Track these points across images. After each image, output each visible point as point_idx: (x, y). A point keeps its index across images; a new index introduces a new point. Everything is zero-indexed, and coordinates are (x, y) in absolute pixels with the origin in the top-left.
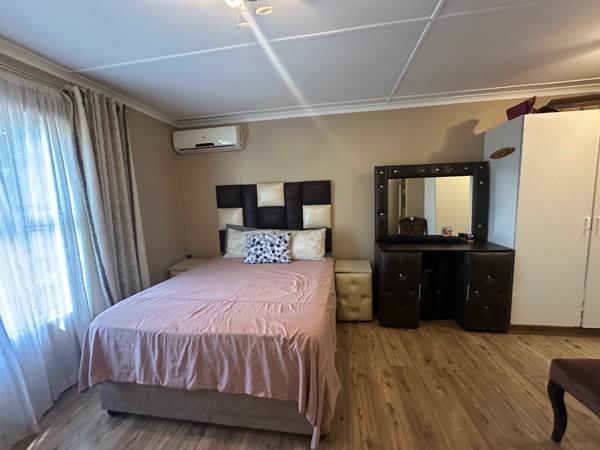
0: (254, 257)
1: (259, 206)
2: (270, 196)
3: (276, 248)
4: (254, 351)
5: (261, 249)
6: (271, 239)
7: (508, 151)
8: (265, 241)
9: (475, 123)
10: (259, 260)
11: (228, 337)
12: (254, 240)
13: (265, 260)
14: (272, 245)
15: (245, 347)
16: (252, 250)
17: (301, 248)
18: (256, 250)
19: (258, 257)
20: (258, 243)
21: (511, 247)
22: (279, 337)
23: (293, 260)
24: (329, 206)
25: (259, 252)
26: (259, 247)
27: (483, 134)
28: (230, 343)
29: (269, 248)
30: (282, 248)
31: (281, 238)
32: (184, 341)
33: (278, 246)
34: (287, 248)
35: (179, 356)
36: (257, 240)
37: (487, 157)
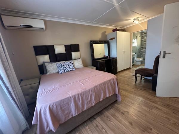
0: (63, 71)
1: (56, 53)
2: (60, 49)
3: (70, 66)
4: (108, 85)
5: (65, 67)
6: (68, 64)
7: (114, 38)
8: (66, 64)
9: (105, 32)
10: (65, 71)
11: (101, 84)
12: (61, 65)
13: (68, 71)
14: (68, 65)
15: (105, 85)
16: (62, 68)
17: (77, 65)
18: (63, 68)
19: (65, 70)
20: (63, 66)
21: (116, 57)
22: (111, 79)
23: (76, 69)
24: (79, 52)
25: (65, 69)
26: (64, 67)
27: (107, 35)
28: (102, 86)
29: (68, 66)
30: (72, 66)
31: (71, 62)
32: (90, 91)
33: (71, 65)
34: (74, 65)
35: (89, 97)
36: (63, 65)
37: (108, 40)
